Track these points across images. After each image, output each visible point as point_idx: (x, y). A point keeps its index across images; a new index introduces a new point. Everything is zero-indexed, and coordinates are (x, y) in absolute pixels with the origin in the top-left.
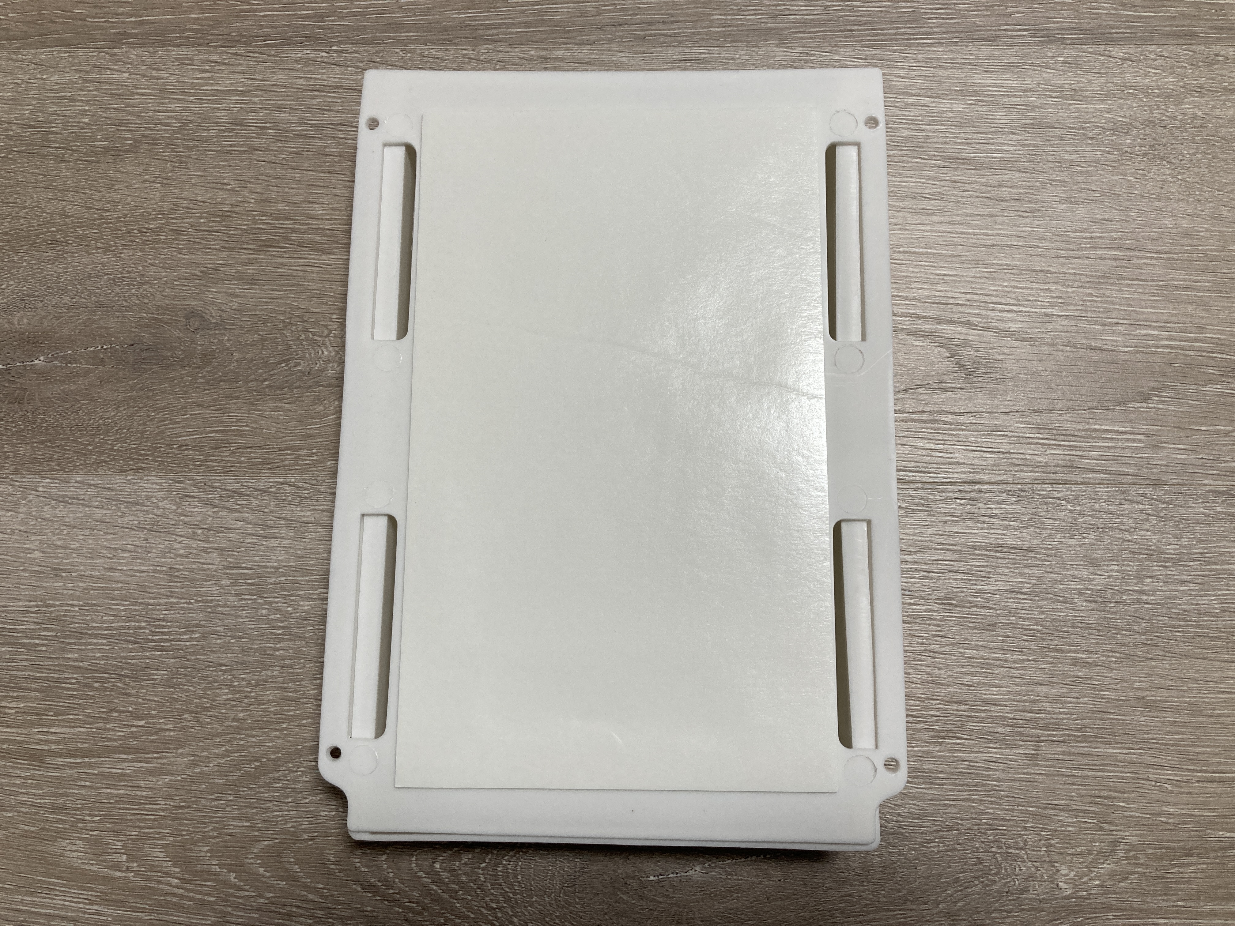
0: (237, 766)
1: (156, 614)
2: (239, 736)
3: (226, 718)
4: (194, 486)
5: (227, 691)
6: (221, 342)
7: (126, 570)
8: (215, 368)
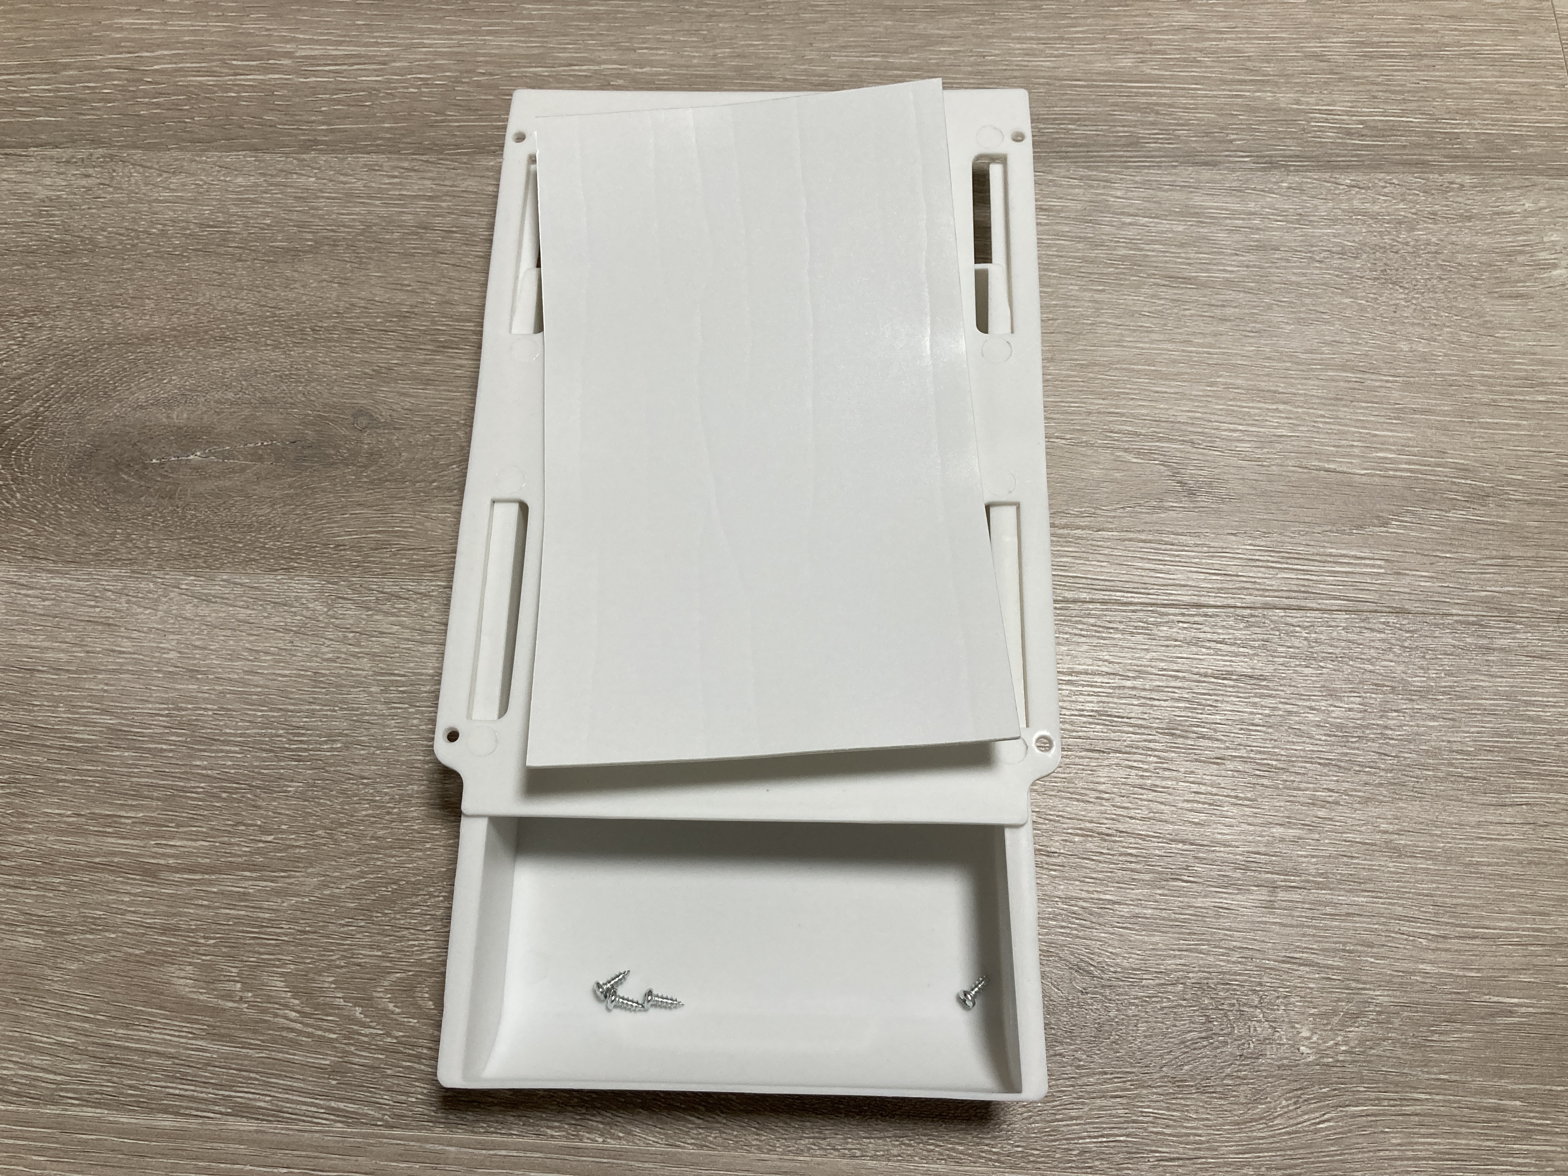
0: (372, 887)
1: (295, 722)
2: (376, 856)
3: (365, 836)
4: (349, 587)
5: (367, 806)
6: (389, 441)
7: (267, 674)
8: (381, 467)
